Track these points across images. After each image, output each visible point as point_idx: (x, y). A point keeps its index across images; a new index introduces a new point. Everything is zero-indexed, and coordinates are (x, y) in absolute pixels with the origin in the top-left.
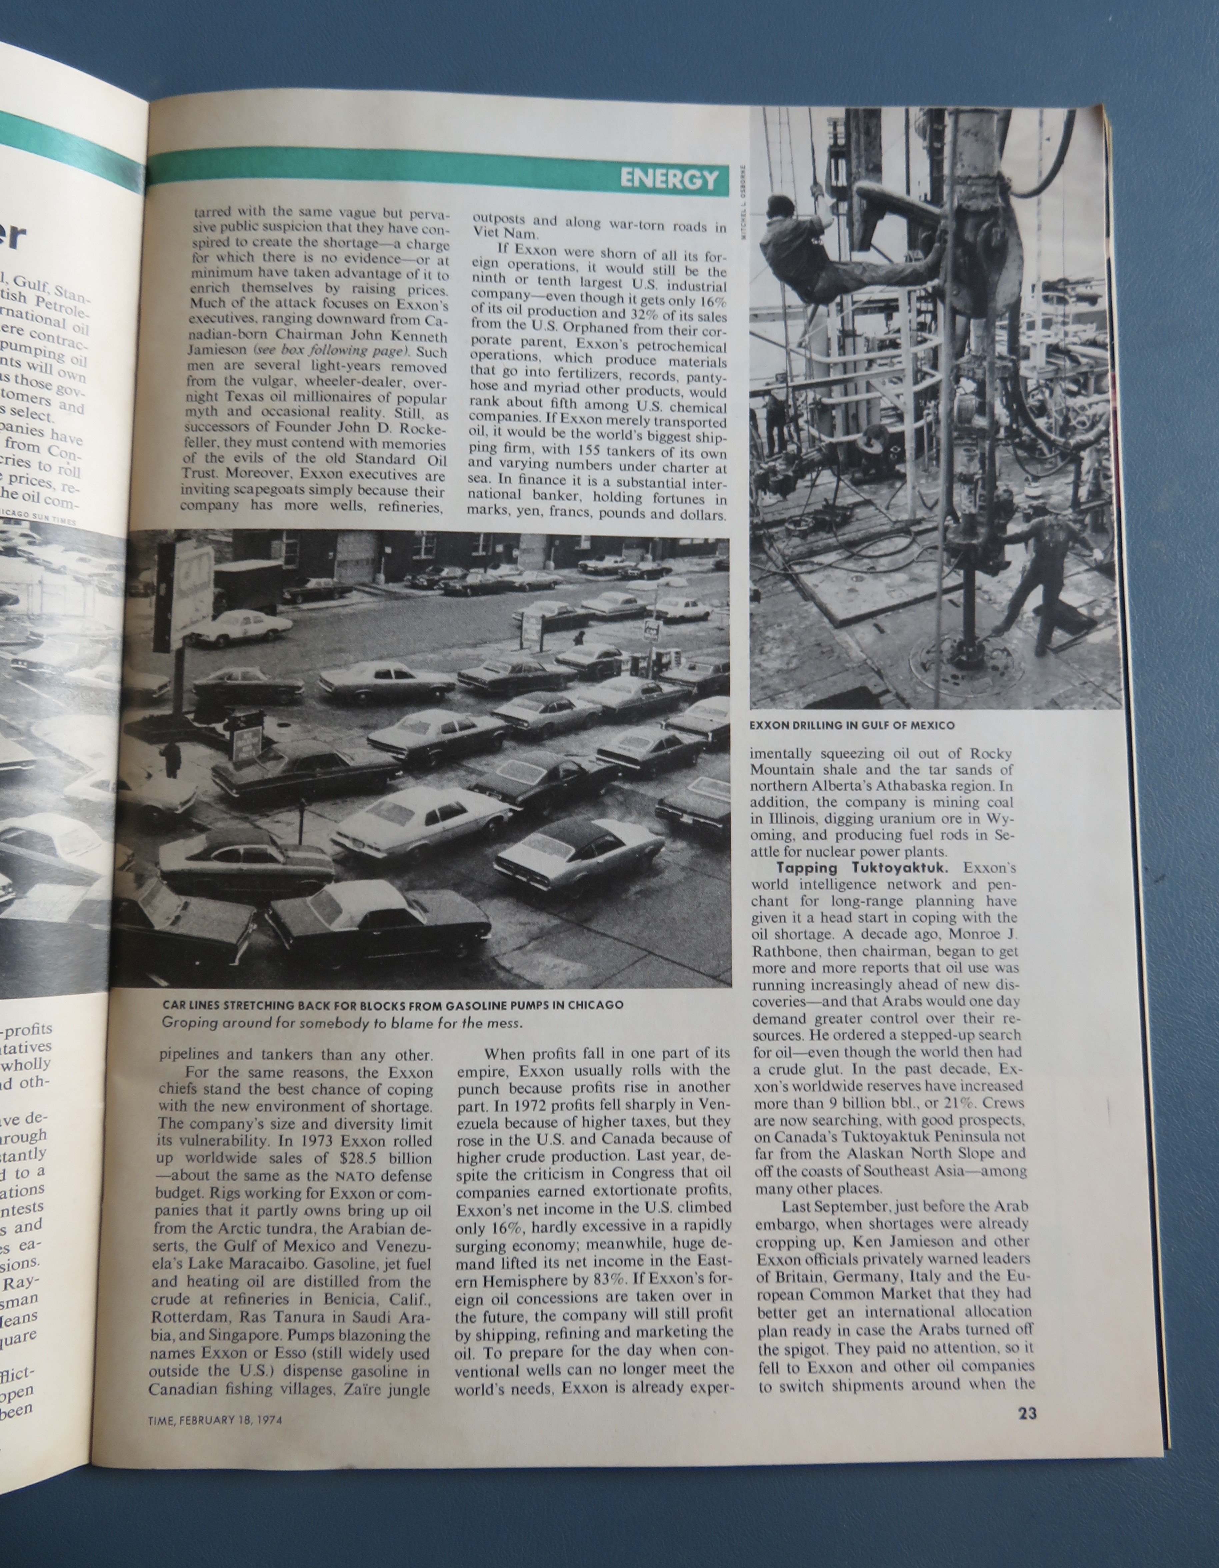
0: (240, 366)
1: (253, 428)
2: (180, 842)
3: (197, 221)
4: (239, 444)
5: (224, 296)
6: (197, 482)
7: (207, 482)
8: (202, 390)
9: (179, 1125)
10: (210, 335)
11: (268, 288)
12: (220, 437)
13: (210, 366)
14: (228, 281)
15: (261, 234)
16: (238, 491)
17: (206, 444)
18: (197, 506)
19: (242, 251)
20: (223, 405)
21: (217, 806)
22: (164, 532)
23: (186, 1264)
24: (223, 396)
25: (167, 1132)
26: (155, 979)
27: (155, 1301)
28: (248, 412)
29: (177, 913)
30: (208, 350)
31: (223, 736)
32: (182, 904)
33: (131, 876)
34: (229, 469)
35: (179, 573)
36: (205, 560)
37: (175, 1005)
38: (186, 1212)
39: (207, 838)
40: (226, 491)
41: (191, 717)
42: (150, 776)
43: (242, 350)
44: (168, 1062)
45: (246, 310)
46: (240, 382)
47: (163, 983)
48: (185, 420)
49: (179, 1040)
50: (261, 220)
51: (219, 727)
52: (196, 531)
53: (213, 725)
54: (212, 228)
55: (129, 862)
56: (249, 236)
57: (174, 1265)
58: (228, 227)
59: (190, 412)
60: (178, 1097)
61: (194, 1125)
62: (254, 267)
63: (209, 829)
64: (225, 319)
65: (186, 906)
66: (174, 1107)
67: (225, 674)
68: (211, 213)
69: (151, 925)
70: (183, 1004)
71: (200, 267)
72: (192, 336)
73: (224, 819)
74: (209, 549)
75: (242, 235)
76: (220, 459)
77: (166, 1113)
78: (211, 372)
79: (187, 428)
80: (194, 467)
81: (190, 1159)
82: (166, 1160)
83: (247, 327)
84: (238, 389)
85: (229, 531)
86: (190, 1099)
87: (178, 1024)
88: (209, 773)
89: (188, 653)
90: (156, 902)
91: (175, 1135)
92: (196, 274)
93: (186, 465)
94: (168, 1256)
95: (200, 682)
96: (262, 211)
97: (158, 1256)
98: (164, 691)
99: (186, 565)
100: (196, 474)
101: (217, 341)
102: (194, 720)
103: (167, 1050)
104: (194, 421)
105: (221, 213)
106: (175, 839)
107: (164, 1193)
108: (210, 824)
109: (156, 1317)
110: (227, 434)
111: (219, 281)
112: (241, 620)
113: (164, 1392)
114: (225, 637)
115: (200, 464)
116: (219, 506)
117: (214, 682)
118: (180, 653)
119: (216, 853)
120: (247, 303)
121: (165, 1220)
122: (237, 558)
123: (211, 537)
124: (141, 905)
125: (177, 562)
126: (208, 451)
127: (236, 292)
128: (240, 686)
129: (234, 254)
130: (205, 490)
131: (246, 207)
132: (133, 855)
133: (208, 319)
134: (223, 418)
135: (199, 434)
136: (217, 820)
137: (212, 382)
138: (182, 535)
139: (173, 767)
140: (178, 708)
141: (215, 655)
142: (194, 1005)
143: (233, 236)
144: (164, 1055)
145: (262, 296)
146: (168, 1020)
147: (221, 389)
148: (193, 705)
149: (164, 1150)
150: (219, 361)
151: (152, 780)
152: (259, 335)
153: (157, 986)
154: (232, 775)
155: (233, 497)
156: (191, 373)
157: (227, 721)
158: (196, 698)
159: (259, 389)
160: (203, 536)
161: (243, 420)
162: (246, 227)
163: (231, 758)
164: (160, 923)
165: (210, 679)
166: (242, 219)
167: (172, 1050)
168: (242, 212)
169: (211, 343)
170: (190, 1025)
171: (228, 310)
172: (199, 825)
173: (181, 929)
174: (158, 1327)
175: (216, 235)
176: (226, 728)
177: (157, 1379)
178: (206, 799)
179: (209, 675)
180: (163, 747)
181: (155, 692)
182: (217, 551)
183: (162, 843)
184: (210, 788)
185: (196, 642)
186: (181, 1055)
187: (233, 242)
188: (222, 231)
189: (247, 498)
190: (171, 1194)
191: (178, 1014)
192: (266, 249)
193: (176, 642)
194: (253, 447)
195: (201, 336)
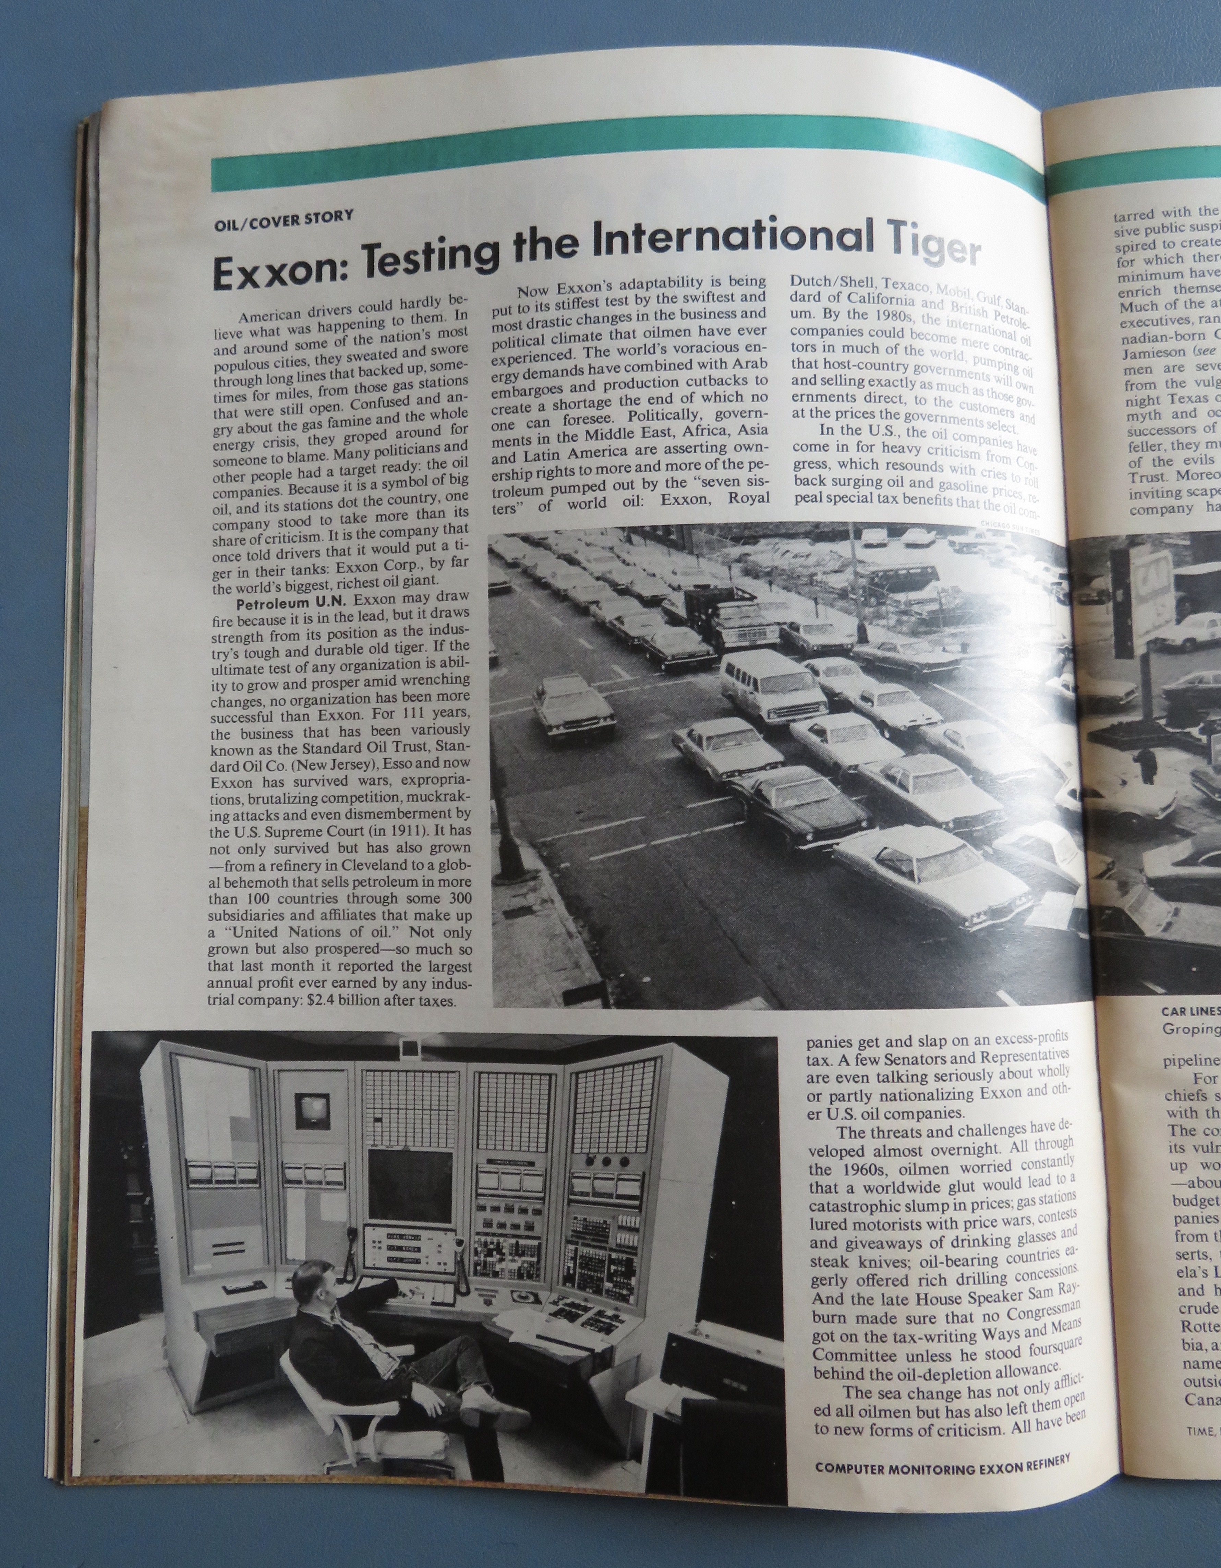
0: (1181, 368)
1: (1200, 429)
2: (1164, 849)
3: (1118, 226)
4: (1188, 446)
5: (1156, 299)
6: (1146, 486)
7: (1157, 485)
8: (1143, 394)
9: (1192, 1132)
10: (1145, 338)
11: (1201, 288)
12: (1167, 440)
13: (1149, 370)
14: (1159, 283)
15: (1189, 235)
16: (1191, 493)
17: (1152, 448)
18: (1149, 510)
19: (1171, 253)
20: (1166, 408)
21: (1200, 811)
22: (1115, 539)
23: (1212, 1273)
24: (1166, 400)
25: (1179, 1140)
26: (1151, 986)
27: (1183, 1310)
28: (1194, 414)
29: (1168, 920)
30: (1143, 354)
31: (1200, 740)
32: (1172, 910)
33: (1113, 884)
34: (1179, 472)
35: (1136, 578)
36: (1163, 564)
37: (1175, 1012)
38: (1207, 1220)
39: (1193, 843)
40: (1178, 494)
41: (1163, 722)
42: (1124, 783)
43: (1181, 352)
44: (1173, 1069)
45: (1181, 312)
46: (1182, 384)
47: (1160, 990)
48: (1126, 425)
49: (1183, 1046)
50: (1187, 221)
51: (1195, 731)
52: (1149, 536)
53: (1188, 730)
54: (1136, 232)
55: (1109, 870)
56: (1177, 237)
57: (1199, 1274)
58: (1153, 230)
59: (1132, 417)
60: (1187, 1104)
61: (1207, 1132)
62: (1185, 268)
63: (1194, 834)
64: (1159, 322)
65: (1176, 912)
66: (1184, 1114)
67: (1197, 678)
68: (1132, 217)
69: (1141, 932)
70: (1183, 1011)
71: (1128, 271)
72: (1125, 340)
73: (1208, 824)
74: (1166, 553)
75: (1169, 237)
76: (1169, 462)
77: (1177, 1121)
78: (1149, 375)
79: (1130, 433)
80: (1141, 471)
81: (1206, 1166)
82: (1181, 1167)
83: (1184, 329)
84: (1180, 392)
85: (1186, 534)
86: (1200, 1106)
87: (1180, 1030)
88: (1188, 778)
89: (1154, 658)
90: (1145, 908)
91: (1188, 1142)
92: (1122, 278)
93: (1133, 470)
94: (1193, 1264)
95: (1172, 686)
96: (1187, 212)
97: (1182, 1264)
98: (1131, 698)
99: (1142, 570)
100: (1144, 479)
101: (1152, 344)
102: (1167, 725)
103: (1171, 1057)
104: (1137, 425)
105: (1143, 216)
106: (1158, 845)
107: (1181, 1201)
108: (1195, 829)
109: (1186, 1326)
110: (1174, 438)
111: (1149, 284)
112: (1207, 623)
113: (1201, 1402)
114: (1192, 640)
115: (1147, 468)
116: (1172, 510)
117: (1184, 686)
118: (1145, 659)
119: (1204, 858)
120: (1180, 304)
121: (1185, 1228)
122: (1197, 561)
123: (1167, 541)
124: (1129, 914)
125: (1132, 567)
126: (1155, 454)
127: (1167, 295)
128: (1211, 689)
129: (1163, 257)
130: (1156, 494)
131: (1170, 209)
132: (1113, 862)
133: (1140, 323)
134: (1167, 421)
135: (1143, 438)
136: (1201, 824)
137: (1153, 385)
138: (1134, 541)
139: (1149, 772)
140: (1148, 713)
141: (1184, 658)
142: (1195, 1012)
143: (1160, 238)
144: (1168, 1062)
145: (1197, 297)
146: (1168, 1027)
147: (1162, 391)
148: (1165, 710)
149: (1178, 1158)
150: (1158, 364)
151: (1127, 786)
152: (1197, 337)
153: (1154, 993)
154: (1212, 779)
155: (1186, 501)
156: (1128, 377)
157: (1202, 725)
158: (1167, 703)
159: (1202, 391)
160: (1158, 541)
161: (1189, 422)
162: (1171, 228)
163: (1210, 762)
164: (1151, 929)
165: (1179, 683)
166: (1167, 221)
167: (1176, 1058)
168: (1167, 214)
169: (1147, 347)
170: (1194, 1031)
171: (1161, 313)
172: (1183, 830)
173: (1173, 935)
174: (1188, 1336)
175: (1141, 239)
176: (1202, 731)
177: (1192, 1389)
178: (1187, 804)
179: (1178, 679)
180: (1136, 753)
181: (1121, 699)
182: (1175, 555)
183: (1145, 850)
184: (1190, 793)
185: (1162, 647)
186: (1186, 1062)
187: (1159, 244)
188: (1147, 234)
189: (1202, 501)
190: (1189, 1203)
191: (1179, 1021)
192: (1195, 250)
193: (1140, 647)
194: (1202, 449)
195: (1135, 340)
